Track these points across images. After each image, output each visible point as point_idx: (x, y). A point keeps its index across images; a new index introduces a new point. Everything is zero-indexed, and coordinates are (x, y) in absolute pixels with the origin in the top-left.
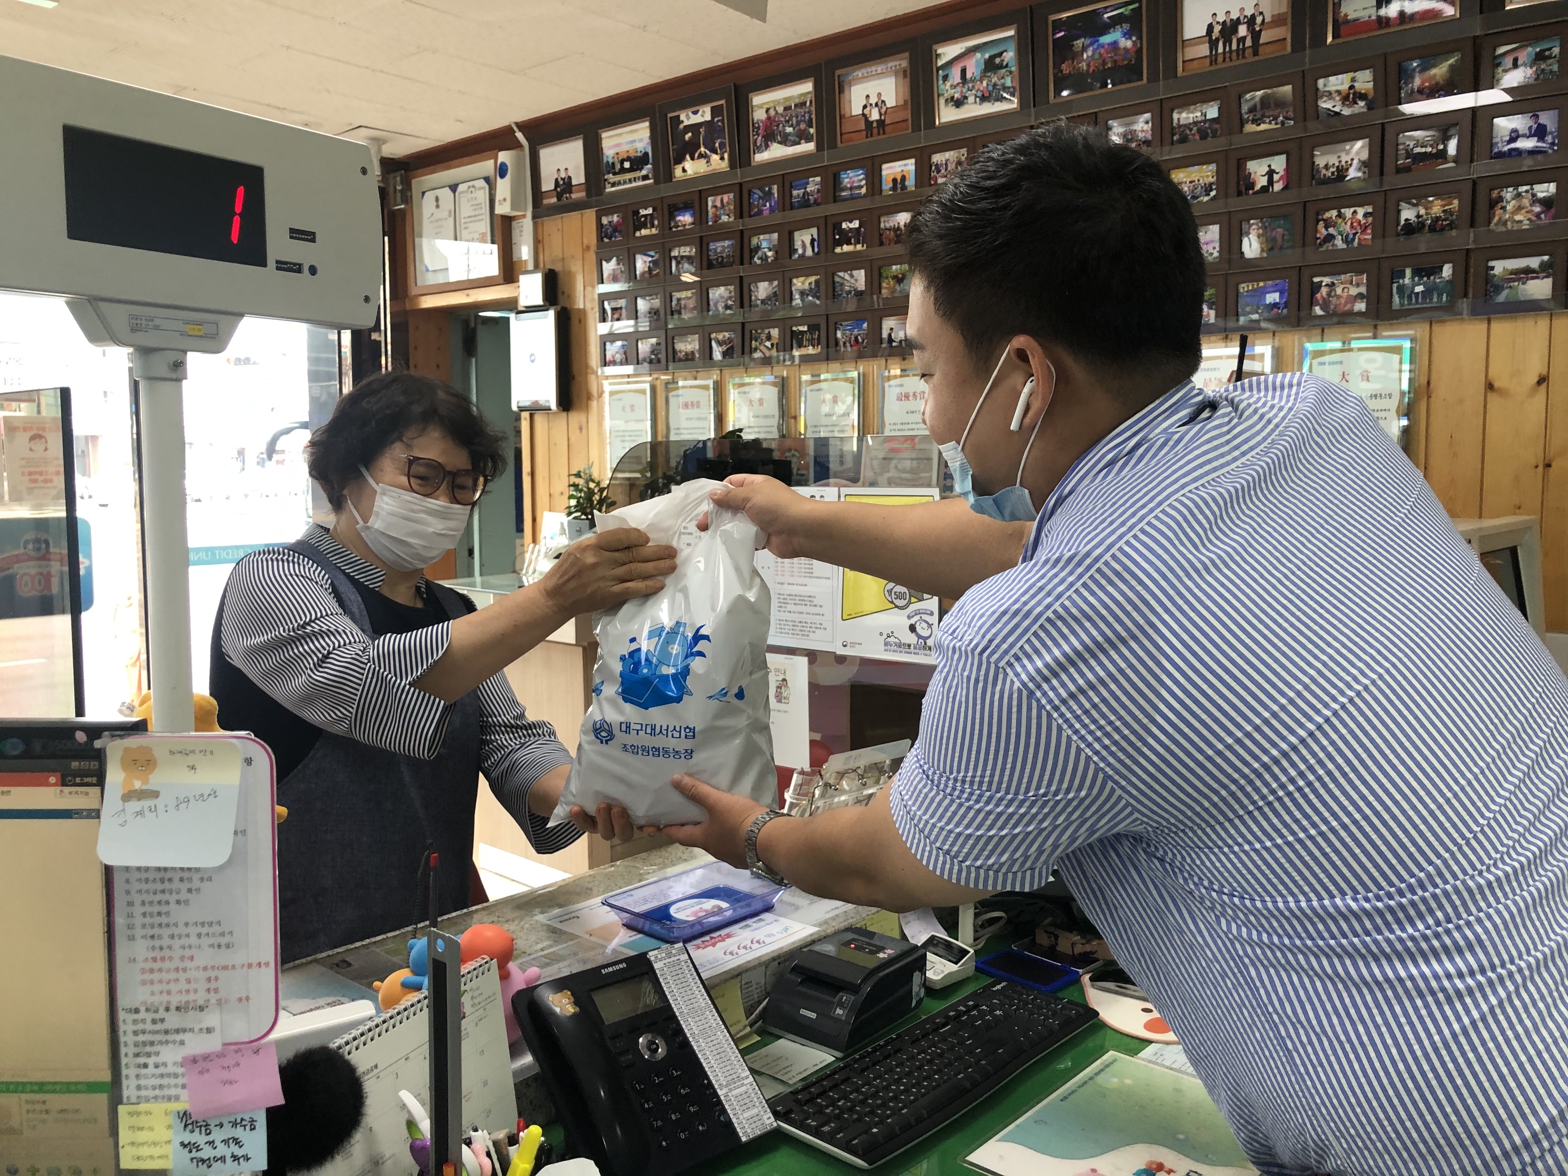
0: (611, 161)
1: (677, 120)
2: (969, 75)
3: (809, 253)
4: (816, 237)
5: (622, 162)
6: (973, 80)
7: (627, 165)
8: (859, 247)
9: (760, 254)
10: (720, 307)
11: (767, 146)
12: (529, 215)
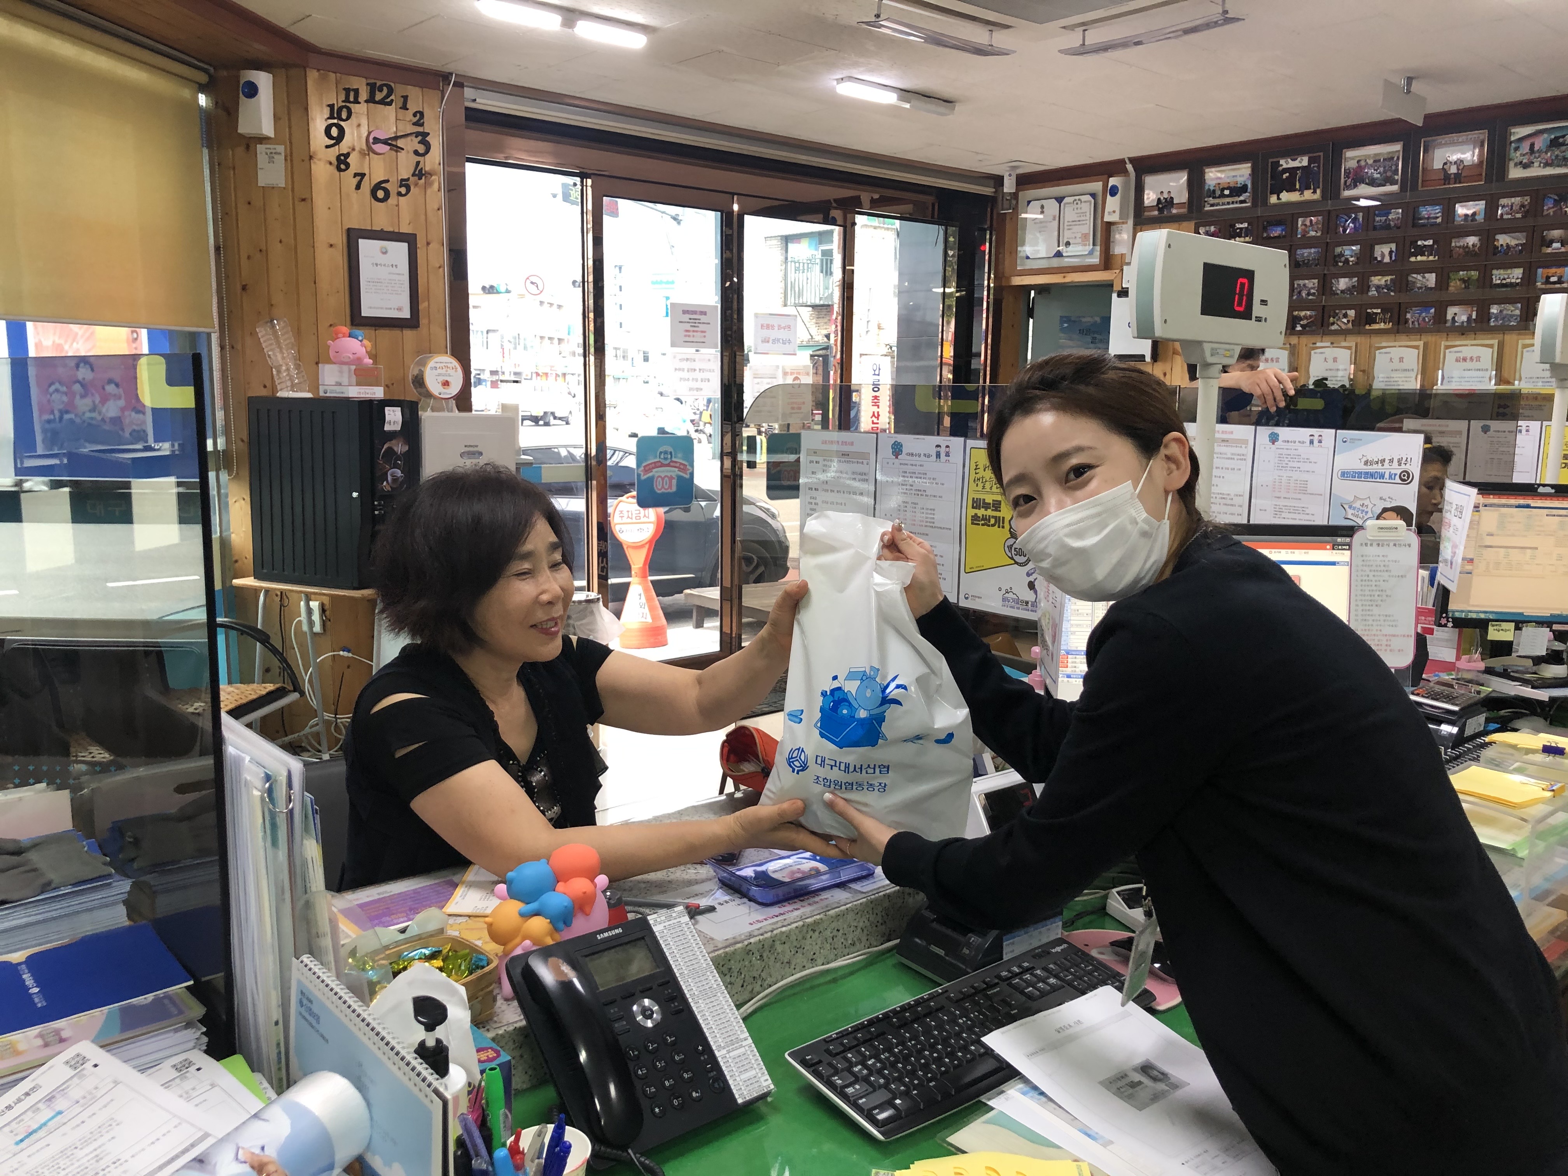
0: (1212, 188)
1: (1278, 164)
2: (1536, 148)
3: (1387, 260)
4: (1394, 249)
5: (1223, 190)
6: (1539, 151)
7: (1227, 192)
8: (1431, 258)
9: (1343, 259)
10: (1304, 294)
11: (1355, 186)
12: (1131, 222)
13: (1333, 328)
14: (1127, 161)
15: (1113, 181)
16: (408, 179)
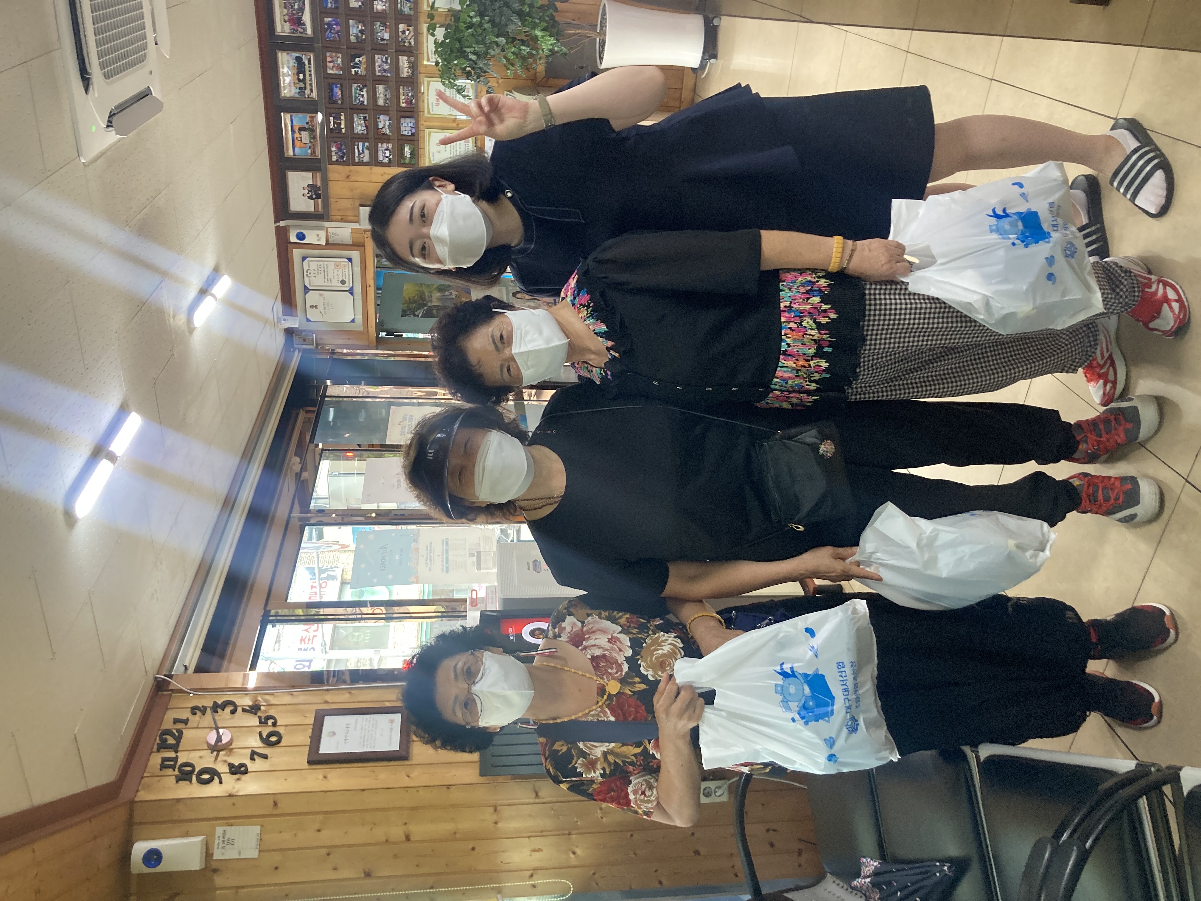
9: (360, 35)
10: (386, 67)
11: (304, 24)
12: (327, 224)
13: (413, 43)
14: (277, 224)
15: (293, 239)
16: (260, 717)
